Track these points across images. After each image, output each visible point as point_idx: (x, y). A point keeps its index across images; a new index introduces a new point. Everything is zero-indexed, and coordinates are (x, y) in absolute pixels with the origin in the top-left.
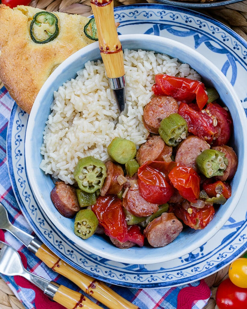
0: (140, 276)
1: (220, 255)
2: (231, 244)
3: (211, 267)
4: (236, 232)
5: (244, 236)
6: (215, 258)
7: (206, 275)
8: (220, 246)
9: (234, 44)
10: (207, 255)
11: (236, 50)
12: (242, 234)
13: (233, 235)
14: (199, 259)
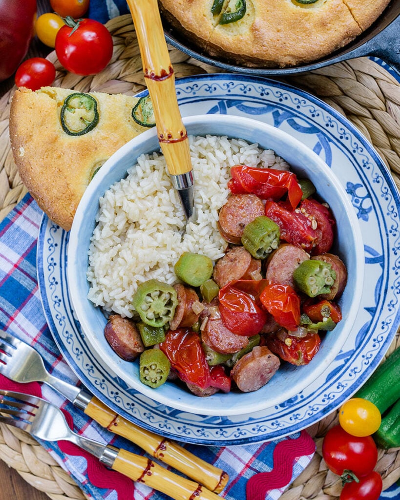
0: (224, 430)
1: (325, 396)
2: (339, 381)
3: (315, 413)
4: (343, 366)
5: (356, 370)
6: (319, 400)
7: (310, 423)
8: (324, 384)
9: (327, 120)
10: (308, 397)
11: (329, 128)
12: (352, 367)
13: (340, 370)
14: (298, 403)
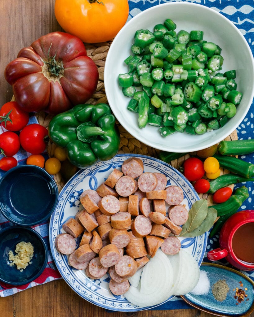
0: (89, 171)
1: (61, 207)
2: (59, 215)
3: (61, 198)
4: (61, 221)
5: (56, 223)
6: (62, 204)
8: (63, 210)
9: (122, 306)
10: (66, 202)
11: (120, 304)
12: (58, 223)
13: (61, 219)
14: (69, 197)
